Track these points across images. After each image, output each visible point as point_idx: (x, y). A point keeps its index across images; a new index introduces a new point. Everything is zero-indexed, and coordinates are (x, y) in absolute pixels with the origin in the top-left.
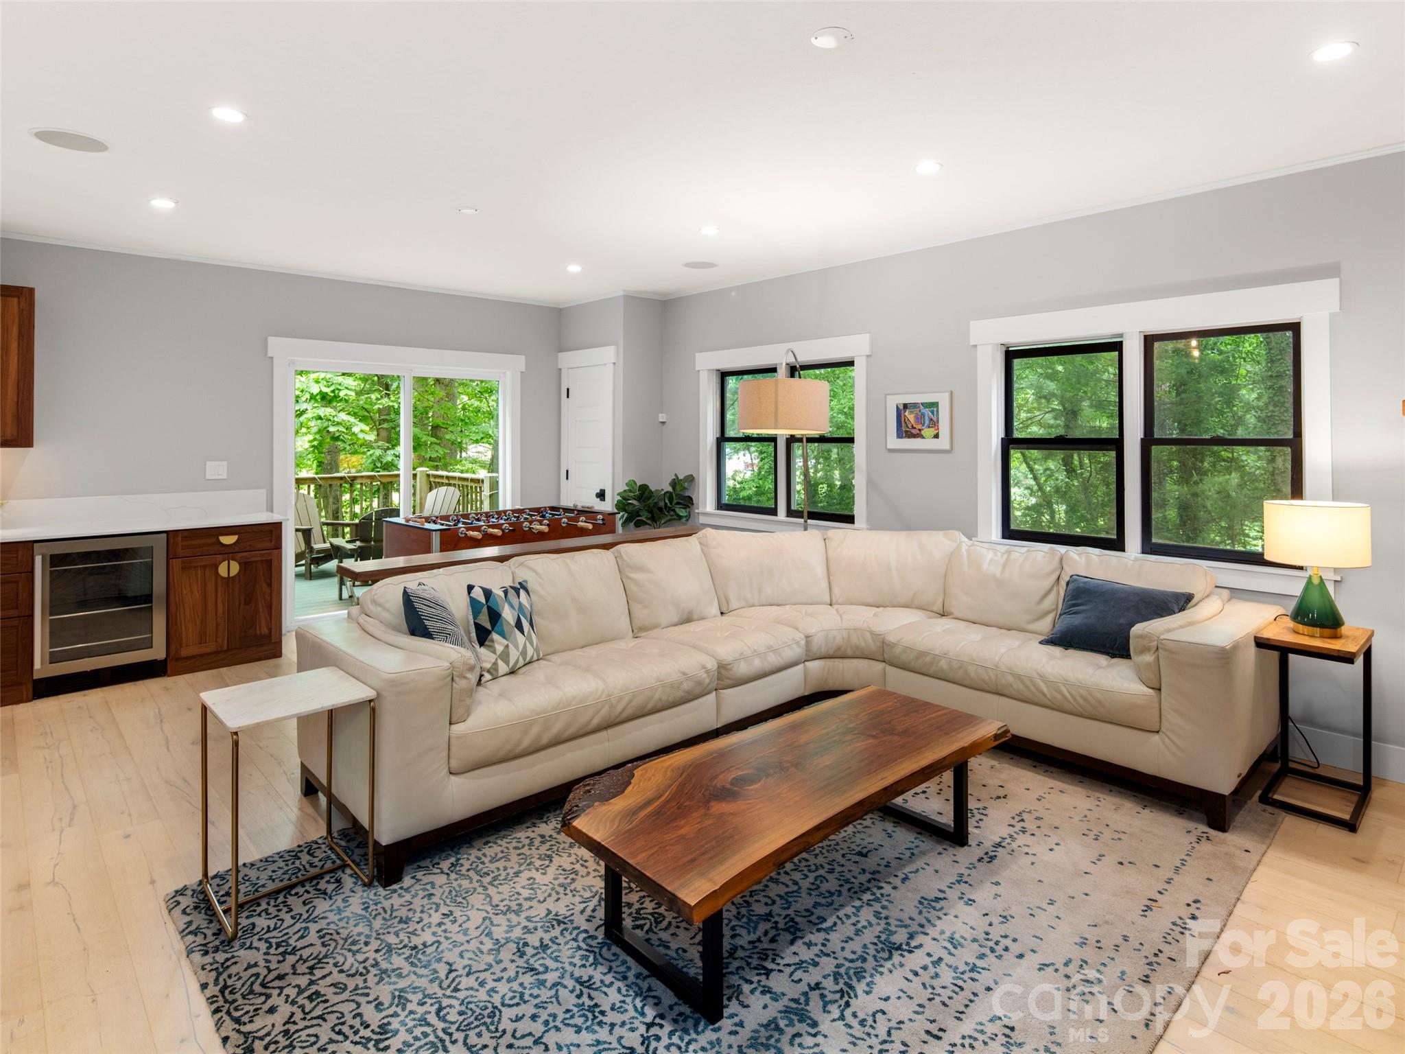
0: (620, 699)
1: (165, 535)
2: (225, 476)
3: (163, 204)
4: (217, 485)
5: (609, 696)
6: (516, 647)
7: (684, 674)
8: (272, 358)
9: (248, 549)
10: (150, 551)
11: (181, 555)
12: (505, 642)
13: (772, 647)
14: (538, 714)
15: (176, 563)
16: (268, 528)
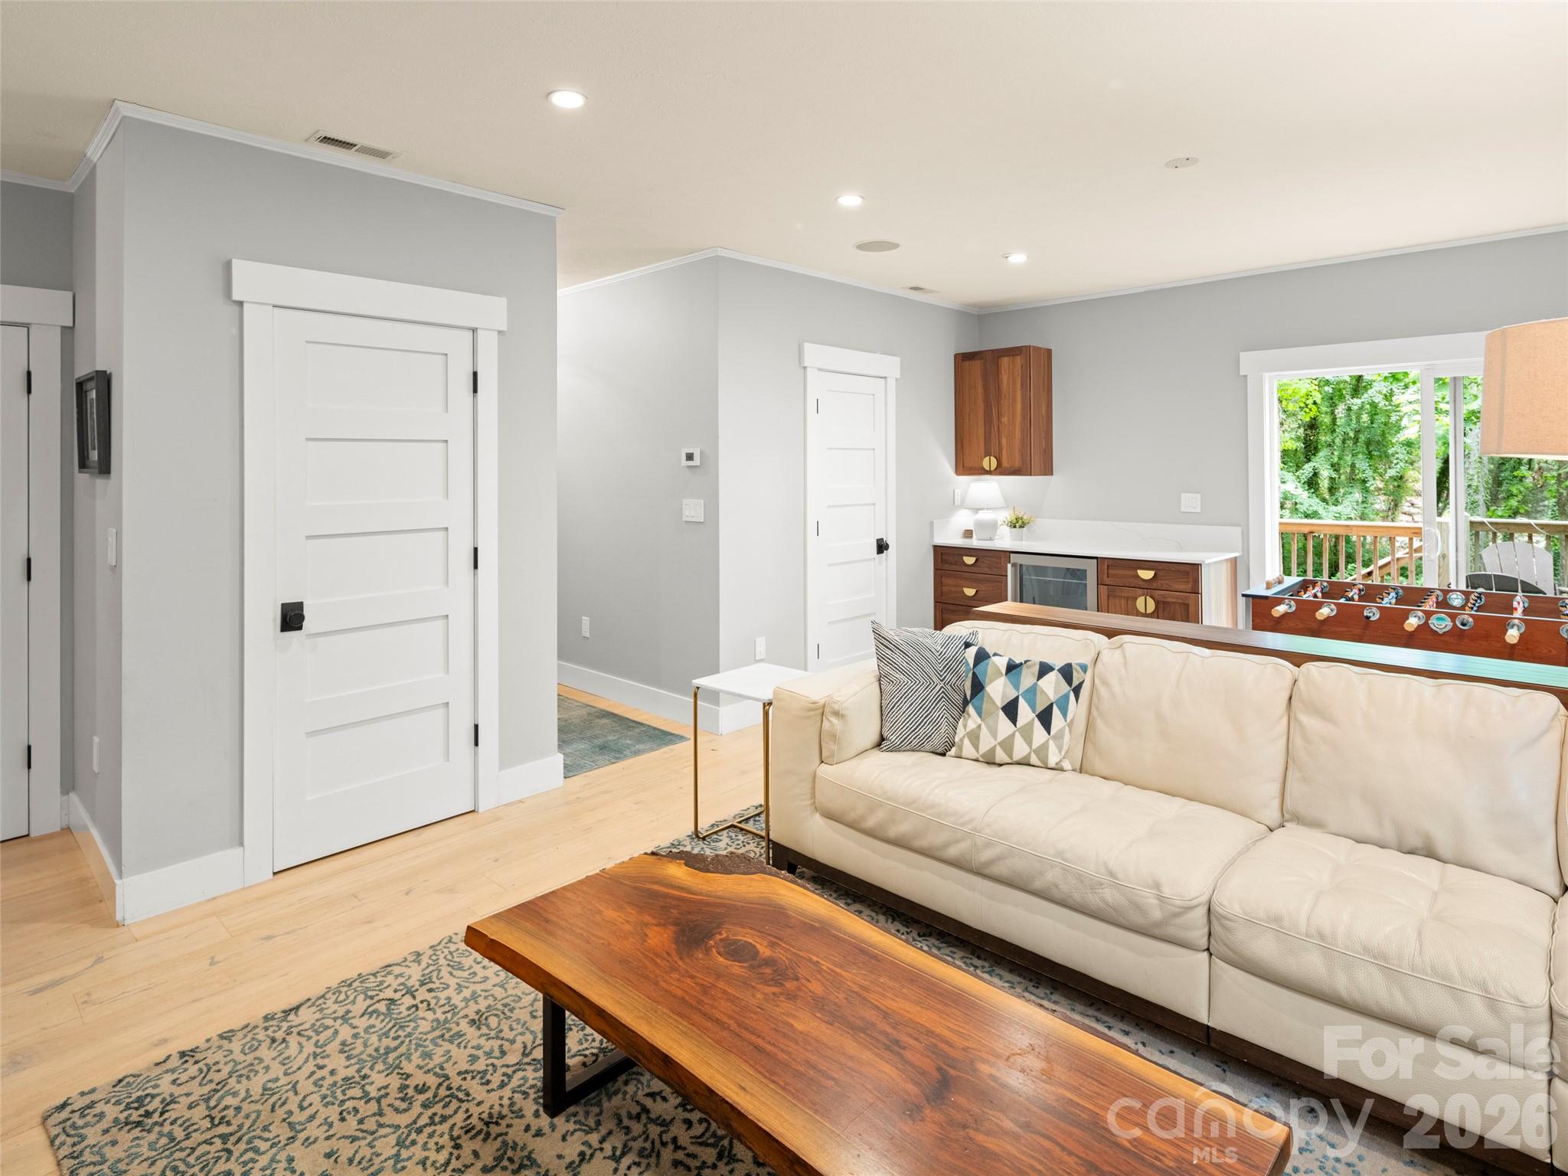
0: (989, 844)
1: (1095, 561)
2: (1198, 510)
3: (1018, 258)
4: (1190, 519)
5: (975, 829)
6: (994, 734)
7: (1111, 874)
8: (1246, 376)
9: (1164, 587)
10: (1081, 574)
11: (1107, 583)
12: (979, 721)
13: (1385, 958)
14: (888, 799)
15: (1103, 589)
16: (1188, 568)
